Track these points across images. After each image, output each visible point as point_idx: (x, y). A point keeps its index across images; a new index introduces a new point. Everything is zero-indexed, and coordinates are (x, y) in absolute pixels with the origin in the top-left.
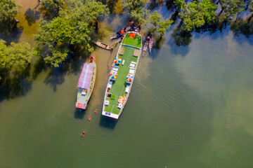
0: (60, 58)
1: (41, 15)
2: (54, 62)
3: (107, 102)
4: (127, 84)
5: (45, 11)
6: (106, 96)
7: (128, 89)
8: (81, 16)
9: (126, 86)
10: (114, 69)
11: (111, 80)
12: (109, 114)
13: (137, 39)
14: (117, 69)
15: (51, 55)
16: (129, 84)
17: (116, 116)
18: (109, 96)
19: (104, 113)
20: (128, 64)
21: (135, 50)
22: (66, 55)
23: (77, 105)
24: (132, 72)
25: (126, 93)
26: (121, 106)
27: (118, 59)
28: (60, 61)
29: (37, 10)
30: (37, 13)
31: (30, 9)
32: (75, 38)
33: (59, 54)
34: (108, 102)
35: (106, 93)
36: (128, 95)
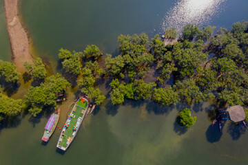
0: (37, 111)
2: (34, 113)
3: (61, 139)
6: (61, 136)
7: (74, 134)
9: (73, 132)
11: (65, 127)
12: (61, 147)
13: (85, 104)
17: (64, 149)
18: (63, 136)
19: (58, 146)
20: (77, 118)
22: (41, 110)
26: (68, 143)
31: (26, 72)
32: (47, 101)
35: (62, 134)
36: (73, 137)
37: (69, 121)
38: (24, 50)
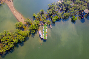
8: (36, 24)
13: (46, 25)
15: (32, 31)
17: (46, 39)
18: (44, 36)
21: (46, 27)
24: (47, 31)
27: (44, 29)
31: (25, 24)
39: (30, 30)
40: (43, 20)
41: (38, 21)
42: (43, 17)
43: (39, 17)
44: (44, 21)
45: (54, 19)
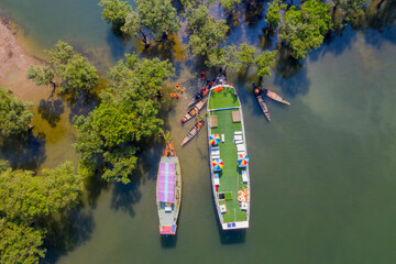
0: (127, 167)
1: (65, 104)
2: (121, 177)
3: (222, 208)
4: (240, 170)
5: (69, 96)
6: (217, 200)
7: (245, 177)
8: (138, 91)
9: (240, 173)
10: (213, 153)
11: (215, 172)
12: (234, 225)
13: (229, 95)
14: (218, 152)
15: (111, 167)
16: (244, 168)
17: (244, 224)
18: (222, 196)
19: (225, 227)
20: (230, 137)
21: (233, 112)
23: (161, 230)
24: (242, 148)
25: (246, 183)
26: (246, 205)
28: (129, 172)
29: (56, 98)
30: (58, 103)
31: (43, 101)
32: (140, 129)
33: (125, 162)
34: (224, 206)
35: (216, 194)
36: (248, 186)
37: (215, 154)
38: (10, 55)
39: (88, 155)
40: (197, 50)
41: (159, 64)
42: (200, 24)
43: (164, 28)
44: (213, 60)
45: (302, 35)
